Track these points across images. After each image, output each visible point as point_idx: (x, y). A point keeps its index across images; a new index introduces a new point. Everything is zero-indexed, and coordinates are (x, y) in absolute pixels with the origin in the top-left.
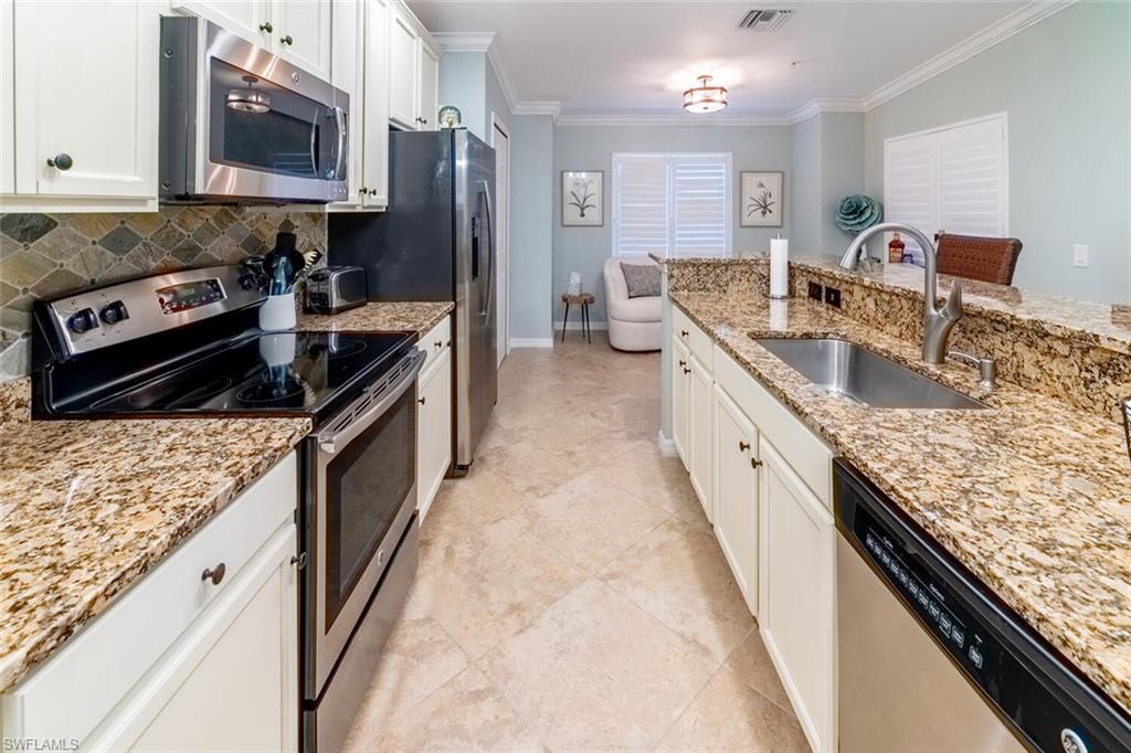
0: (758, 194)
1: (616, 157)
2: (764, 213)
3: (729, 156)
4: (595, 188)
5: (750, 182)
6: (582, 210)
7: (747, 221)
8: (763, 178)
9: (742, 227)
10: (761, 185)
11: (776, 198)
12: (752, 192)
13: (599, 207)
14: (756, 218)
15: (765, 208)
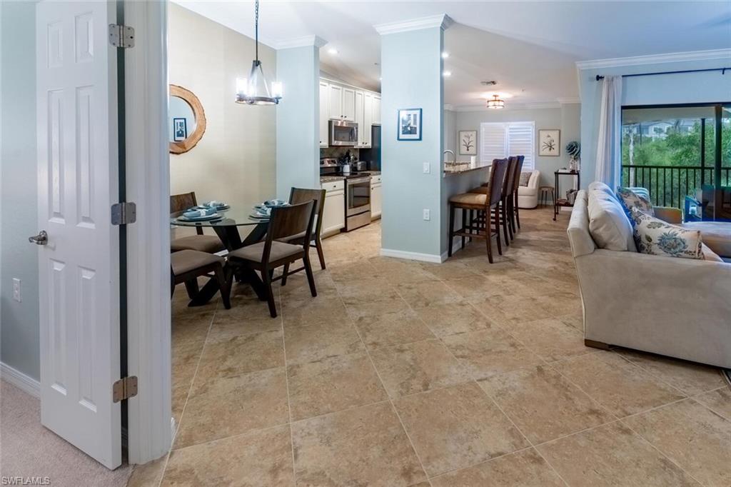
0: (547, 140)
1: (482, 124)
2: (550, 149)
3: (533, 123)
4: (473, 138)
5: (543, 134)
6: (468, 147)
7: (542, 153)
8: (550, 133)
9: (540, 156)
10: (549, 136)
11: (556, 142)
12: (544, 139)
13: (475, 146)
14: (547, 152)
15: (551, 147)
